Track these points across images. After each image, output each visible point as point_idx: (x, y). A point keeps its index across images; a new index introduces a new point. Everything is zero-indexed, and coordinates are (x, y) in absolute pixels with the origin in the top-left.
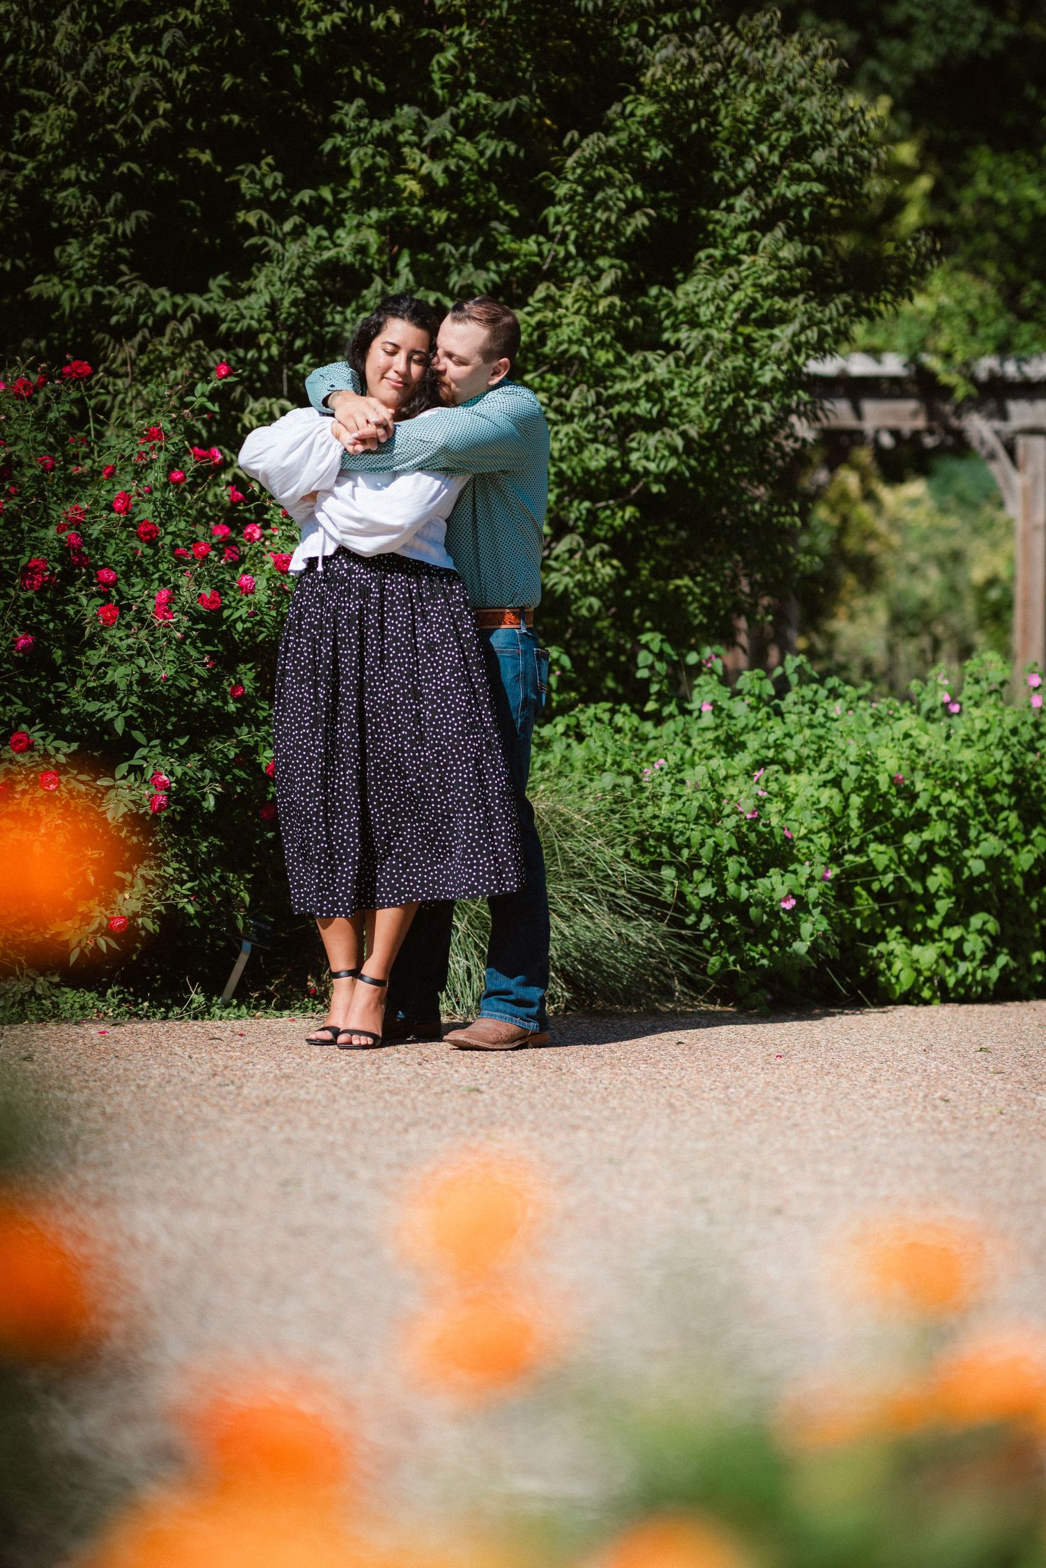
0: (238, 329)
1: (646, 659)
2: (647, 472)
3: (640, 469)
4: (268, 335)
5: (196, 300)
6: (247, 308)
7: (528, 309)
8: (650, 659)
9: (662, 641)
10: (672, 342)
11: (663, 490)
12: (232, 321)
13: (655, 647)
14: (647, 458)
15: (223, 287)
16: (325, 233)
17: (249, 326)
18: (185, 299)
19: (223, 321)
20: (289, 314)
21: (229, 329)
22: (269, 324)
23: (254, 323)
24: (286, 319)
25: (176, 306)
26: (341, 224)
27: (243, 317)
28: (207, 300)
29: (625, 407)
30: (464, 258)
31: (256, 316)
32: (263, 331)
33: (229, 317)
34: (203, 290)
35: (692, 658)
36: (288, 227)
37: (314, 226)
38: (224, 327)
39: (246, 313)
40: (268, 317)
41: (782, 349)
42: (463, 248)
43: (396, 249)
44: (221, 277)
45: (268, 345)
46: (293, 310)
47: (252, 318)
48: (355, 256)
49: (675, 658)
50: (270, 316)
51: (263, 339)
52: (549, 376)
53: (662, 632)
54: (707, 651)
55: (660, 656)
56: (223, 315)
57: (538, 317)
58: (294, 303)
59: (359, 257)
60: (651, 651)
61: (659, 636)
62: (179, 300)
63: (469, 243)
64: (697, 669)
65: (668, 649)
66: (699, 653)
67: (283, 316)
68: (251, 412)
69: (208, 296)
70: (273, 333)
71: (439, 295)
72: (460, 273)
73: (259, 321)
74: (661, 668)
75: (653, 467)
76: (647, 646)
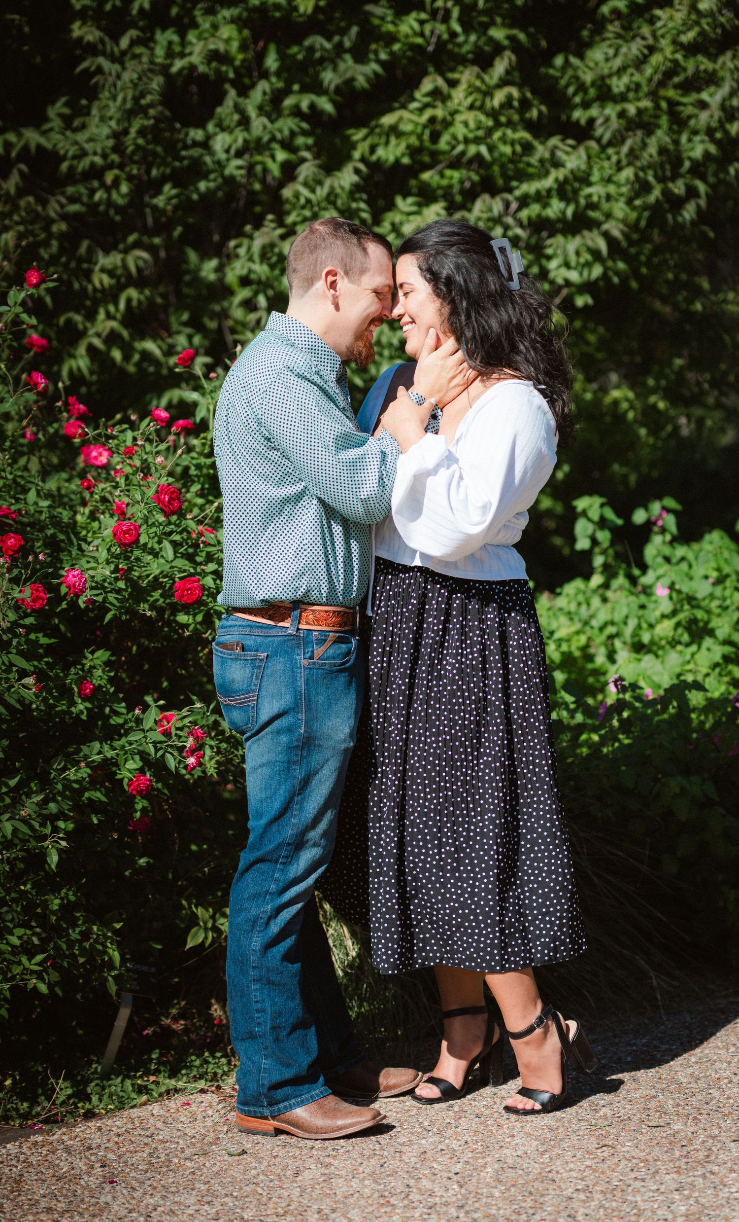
0: (80, 169)
1: (585, 529)
2: (568, 283)
3: (560, 281)
4: (116, 171)
5: (32, 137)
6: (90, 140)
7: (414, 105)
8: (590, 528)
9: (602, 505)
10: (583, 122)
11: (590, 301)
12: (74, 157)
13: (595, 515)
14: (567, 265)
15: (61, 116)
16: (175, 38)
17: (93, 165)
18: (20, 135)
19: (64, 158)
20: (138, 147)
21: (71, 168)
22: (115, 157)
23: (98, 160)
24: (133, 152)
25: (8, 146)
26: (195, 25)
27: (84, 154)
28: (44, 133)
29: (534, 209)
30: (339, 49)
31: (99, 151)
32: (111, 166)
33: (70, 154)
34: (38, 120)
35: (639, 517)
36: (124, 43)
37: (164, 30)
38: (64, 166)
39: (89, 147)
40: (116, 149)
41: (712, 116)
42: (337, 39)
43: (261, 44)
44: (59, 104)
45: (116, 183)
46: (140, 141)
47: (95, 154)
48: (209, 63)
49: (620, 522)
50: (118, 148)
51: (109, 178)
52: (448, 172)
53: (601, 495)
54: (656, 507)
55: (602, 523)
56: (62, 152)
57: (428, 114)
58: (141, 132)
59: (214, 64)
60: (589, 520)
61: (597, 501)
62: (12, 137)
63: (344, 32)
64: (646, 531)
65: (610, 514)
66: (647, 509)
67: (131, 148)
68: (103, 270)
69: (46, 127)
70: (121, 167)
71: (313, 97)
72: (335, 69)
73: (104, 156)
74: (604, 537)
75: (574, 276)
76: (584, 513)
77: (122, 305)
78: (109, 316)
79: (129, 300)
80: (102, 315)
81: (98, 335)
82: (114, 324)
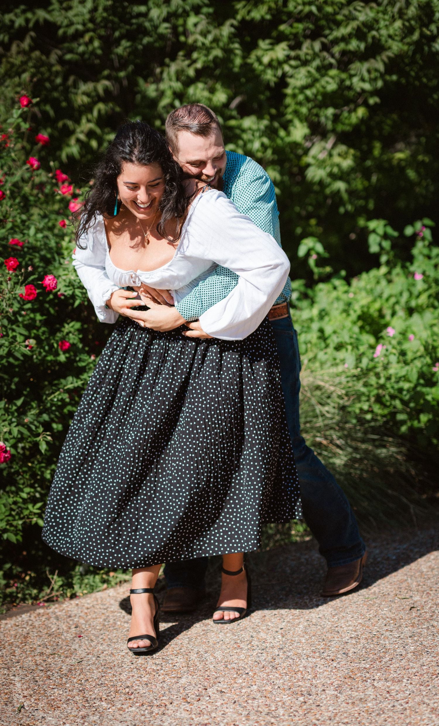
0: (69, 33)
1: (375, 240)
2: (364, 91)
3: (359, 90)
4: (91, 34)
5: (41, 14)
6: (76, 15)
8: (378, 239)
9: (385, 226)
11: (378, 100)
12: (66, 26)
13: (381, 231)
14: (363, 80)
15: (59, 1)
17: (77, 31)
18: (34, 13)
19: (60, 27)
20: (103, 18)
21: (65, 33)
22: (90, 25)
23: (80, 27)
24: (101, 22)
25: (27, 21)
27: (71, 24)
28: (49, 12)
31: (81, 21)
32: (88, 31)
33: (64, 24)
34: (45, 5)
35: (409, 231)
38: (61, 32)
39: (75, 20)
40: (91, 20)
45: (91, 40)
46: (105, 15)
47: (78, 23)
51: (87, 37)
52: (296, 25)
53: (384, 218)
54: (418, 225)
55: (386, 236)
56: (59, 23)
58: (105, 9)
60: (377, 234)
61: (382, 223)
62: (29, 15)
64: (413, 239)
65: (390, 231)
66: (413, 226)
67: (99, 19)
68: (83, 93)
69: (51, 8)
70: (94, 31)
73: (84, 24)
74: (386, 244)
75: (367, 86)
76: (374, 231)
77: (95, 113)
78: (89, 121)
79: (99, 111)
80: (84, 121)
81: (82, 132)
82: (91, 126)
